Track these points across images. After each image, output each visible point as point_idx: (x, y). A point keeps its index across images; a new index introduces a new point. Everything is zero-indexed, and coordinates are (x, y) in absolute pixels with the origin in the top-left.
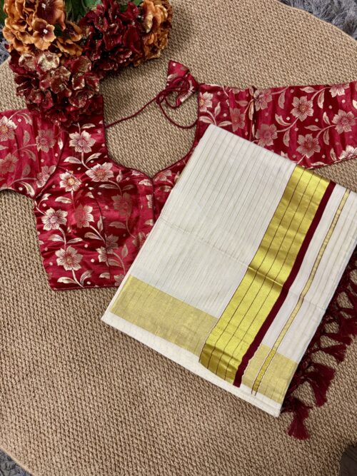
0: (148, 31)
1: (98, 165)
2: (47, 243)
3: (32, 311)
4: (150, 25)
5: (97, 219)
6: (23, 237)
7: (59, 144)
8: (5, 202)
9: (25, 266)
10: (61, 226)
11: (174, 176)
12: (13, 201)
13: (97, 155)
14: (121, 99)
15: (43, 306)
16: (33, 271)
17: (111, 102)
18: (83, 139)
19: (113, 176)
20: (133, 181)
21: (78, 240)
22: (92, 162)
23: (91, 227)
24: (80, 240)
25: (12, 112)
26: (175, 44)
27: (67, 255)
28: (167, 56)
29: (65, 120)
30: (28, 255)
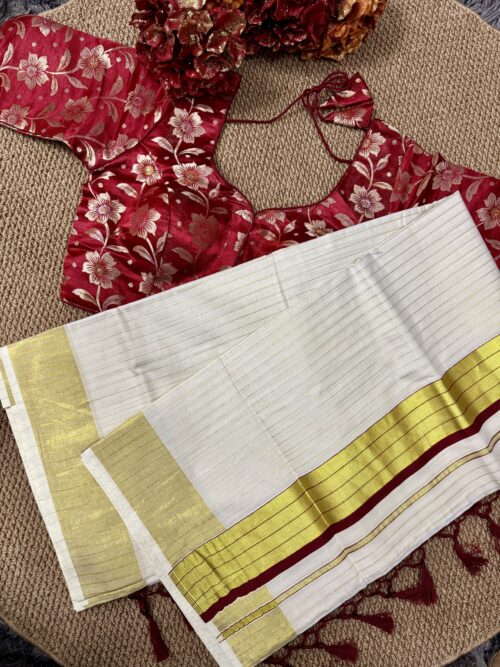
0: (341, 18)
1: (193, 165)
2: (82, 235)
3: (23, 316)
4: (346, 11)
5: (159, 233)
6: (54, 215)
7: (156, 114)
8: (52, 158)
9: (39, 252)
10: (109, 222)
11: (287, 223)
12: (62, 162)
13: (199, 151)
14: (264, 93)
15: (39, 315)
16: (47, 265)
17: (248, 91)
18: (190, 122)
19: (206, 187)
20: (231, 205)
21: (123, 249)
22: (188, 156)
23: (148, 240)
24: (126, 251)
25: (114, 45)
26: (368, 54)
27: (101, 264)
28: (351, 64)
29: (178, 86)
30: (50, 241)
